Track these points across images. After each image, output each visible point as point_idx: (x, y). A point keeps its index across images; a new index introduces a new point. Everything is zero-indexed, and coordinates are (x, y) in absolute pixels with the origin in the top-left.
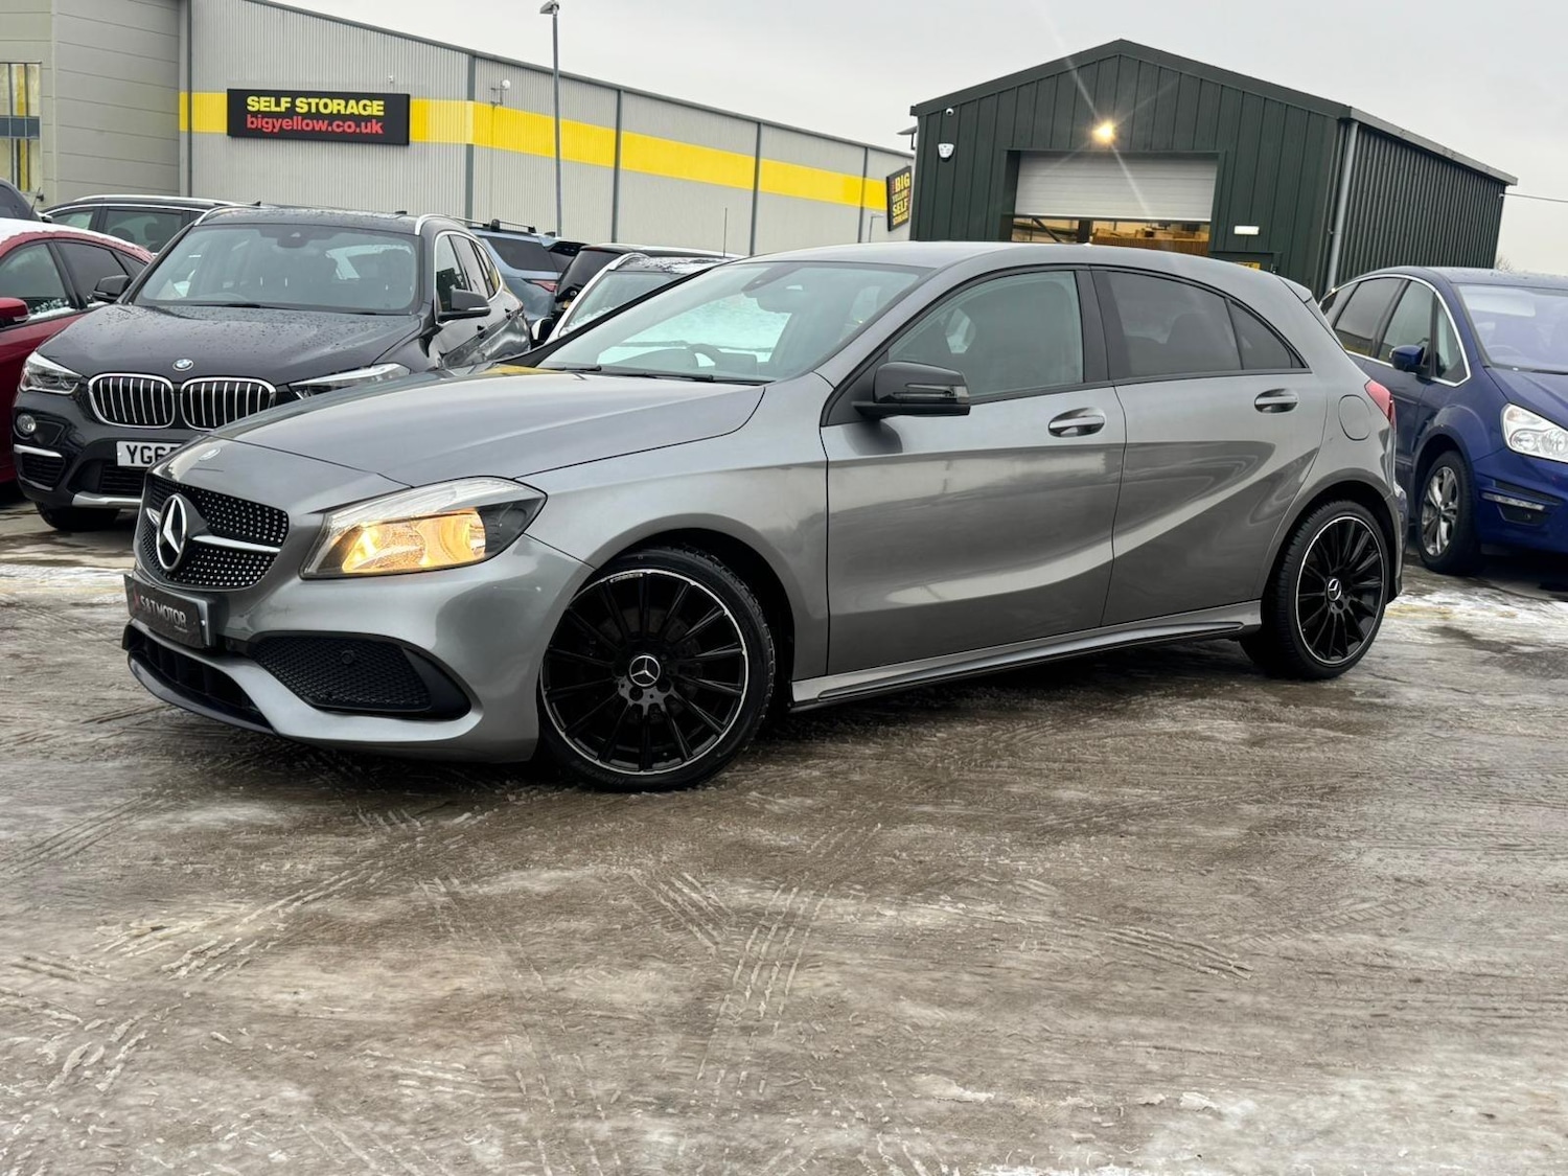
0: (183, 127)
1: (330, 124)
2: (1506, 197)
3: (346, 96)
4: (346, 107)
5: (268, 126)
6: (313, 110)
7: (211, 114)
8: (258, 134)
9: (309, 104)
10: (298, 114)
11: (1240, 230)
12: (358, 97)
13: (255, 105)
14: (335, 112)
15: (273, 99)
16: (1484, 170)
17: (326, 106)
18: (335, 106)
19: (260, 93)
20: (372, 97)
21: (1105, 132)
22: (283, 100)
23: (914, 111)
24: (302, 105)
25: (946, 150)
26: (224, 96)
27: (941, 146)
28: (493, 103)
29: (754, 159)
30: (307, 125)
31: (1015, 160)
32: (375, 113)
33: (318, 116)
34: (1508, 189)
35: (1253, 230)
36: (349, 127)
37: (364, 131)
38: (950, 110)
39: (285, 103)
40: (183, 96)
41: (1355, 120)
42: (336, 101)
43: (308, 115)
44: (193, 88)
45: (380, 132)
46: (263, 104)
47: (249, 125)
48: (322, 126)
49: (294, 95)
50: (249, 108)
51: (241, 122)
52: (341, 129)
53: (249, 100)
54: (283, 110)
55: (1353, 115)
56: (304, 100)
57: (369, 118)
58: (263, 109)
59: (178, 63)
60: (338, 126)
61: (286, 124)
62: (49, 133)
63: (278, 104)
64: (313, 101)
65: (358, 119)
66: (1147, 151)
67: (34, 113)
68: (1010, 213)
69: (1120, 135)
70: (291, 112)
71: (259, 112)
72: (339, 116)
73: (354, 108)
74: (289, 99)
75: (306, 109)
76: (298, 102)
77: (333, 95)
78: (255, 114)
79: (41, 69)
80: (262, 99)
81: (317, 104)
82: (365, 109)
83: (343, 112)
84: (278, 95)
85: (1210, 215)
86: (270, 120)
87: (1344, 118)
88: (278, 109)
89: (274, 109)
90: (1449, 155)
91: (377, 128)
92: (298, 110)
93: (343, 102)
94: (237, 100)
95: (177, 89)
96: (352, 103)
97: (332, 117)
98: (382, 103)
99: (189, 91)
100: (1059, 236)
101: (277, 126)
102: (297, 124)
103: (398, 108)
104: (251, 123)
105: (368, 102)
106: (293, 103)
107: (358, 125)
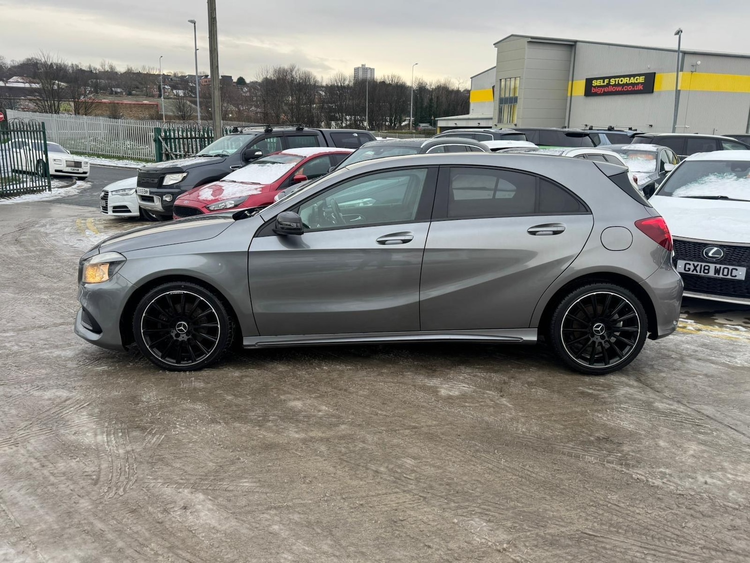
0: (569, 94)
1: (623, 88)
3: (630, 76)
5: (599, 91)
7: (579, 87)
8: (596, 94)
9: (615, 81)
12: (634, 76)
13: (595, 83)
18: (625, 80)
19: (597, 79)
20: (640, 75)
24: (613, 82)
26: (584, 81)
28: (691, 71)
32: (641, 81)
33: (619, 85)
39: (606, 81)
40: (570, 83)
43: (615, 85)
44: (574, 79)
48: (620, 89)
49: (610, 78)
51: (590, 91)
53: (593, 82)
57: (639, 83)
59: (569, 71)
61: (606, 90)
62: (520, 102)
63: (604, 82)
64: (617, 79)
65: (633, 84)
67: (517, 95)
70: (608, 84)
71: (596, 86)
72: (627, 84)
73: (633, 80)
76: (611, 81)
77: (624, 76)
79: (520, 79)
84: (603, 78)
89: (602, 84)
91: (641, 87)
93: (628, 79)
94: (589, 82)
95: (568, 81)
97: (624, 85)
99: (573, 81)
101: (603, 90)
102: (610, 89)
103: (650, 79)
104: (593, 90)
105: (638, 78)
106: (609, 81)
107: (634, 87)
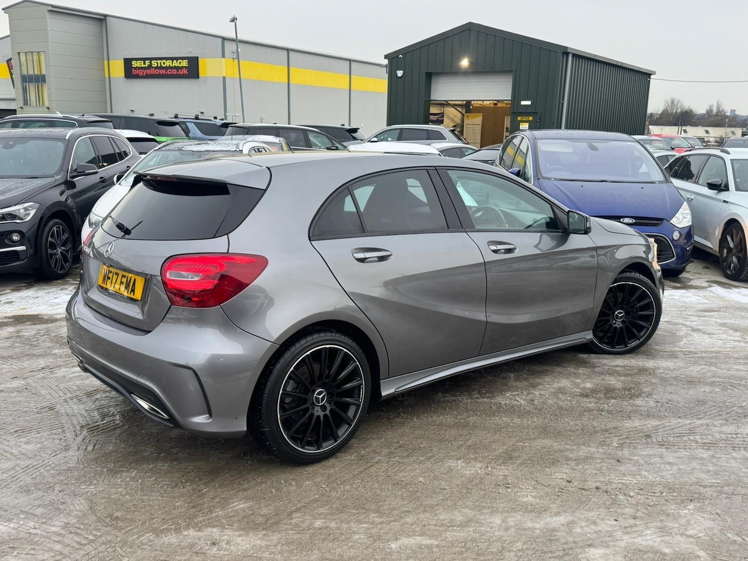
0: (107, 75)
1: (166, 71)
2: (651, 80)
3: (172, 59)
4: (172, 63)
5: (141, 73)
6: (159, 65)
7: (118, 69)
8: (137, 77)
9: (157, 63)
10: (153, 67)
11: (523, 103)
12: (177, 59)
13: (135, 64)
14: (168, 66)
15: (142, 62)
16: (638, 70)
17: (164, 63)
18: (168, 63)
19: (137, 59)
20: (183, 58)
21: (465, 63)
22: (147, 62)
23: (386, 57)
24: (154, 63)
25: (400, 73)
26: (122, 61)
27: (398, 72)
28: (233, 58)
29: (349, 76)
30: (157, 72)
31: (429, 76)
32: (185, 65)
33: (161, 68)
34: (652, 77)
35: (529, 103)
36: (174, 72)
37: (180, 73)
38: (400, 56)
39: (147, 63)
40: (106, 62)
41: (570, 53)
42: (168, 61)
43: (157, 68)
44: (110, 58)
45: (187, 73)
46: (138, 64)
47: (133, 73)
48: (163, 72)
49: (151, 59)
50: (133, 66)
51: (130, 72)
52: (171, 73)
53: (133, 62)
54: (147, 66)
55: (569, 51)
56: (155, 61)
57: (182, 68)
58: (138, 66)
59: (103, 48)
60: (170, 71)
61: (149, 72)
62: (50, 81)
63: (145, 64)
64: (159, 62)
65: (177, 68)
66: (483, 70)
67: (44, 72)
68: (429, 99)
69: (472, 64)
70: (150, 67)
71: (137, 67)
72: (170, 67)
73: (176, 64)
74: (149, 61)
75: (156, 65)
76: (153, 62)
77: (166, 59)
78: (135, 68)
79: (45, 54)
80: (138, 62)
81: (161, 63)
82: (180, 64)
83: (171, 66)
84: (144, 60)
85: (510, 96)
86: (142, 71)
87: (565, 52)
88: (145, 66)
89: (143, 66)
90: (619, 64)
91: (185, 71)
92: (153, 65)
93: (171, 61)
94: (128, 62)
95: (104, 60)
96: (175, 61)
97: (167, 68)
98: (187, 61)
99: (108, 60)
100: (455, 107)
101: (145, 73)
102: (153, 71)
103: (194, 63)
104: (134, 72)
105: (181, 61)
106: (151, 63)
107: (178, 71)
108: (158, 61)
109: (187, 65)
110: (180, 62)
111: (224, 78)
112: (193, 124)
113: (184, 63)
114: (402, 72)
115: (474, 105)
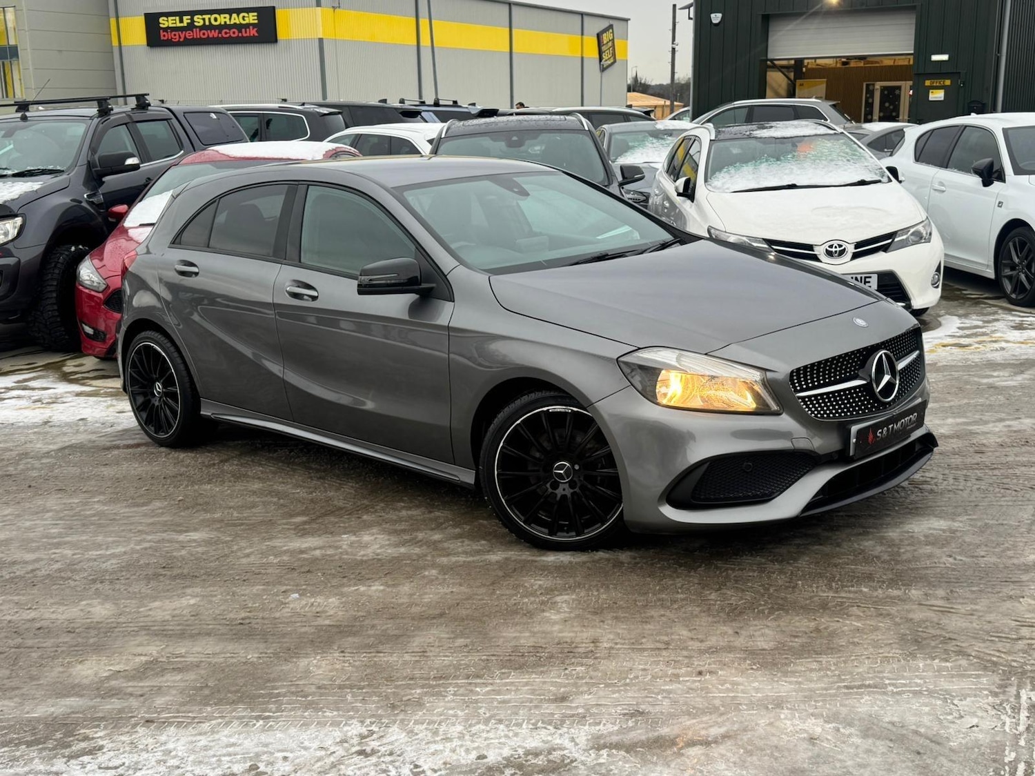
0: (115, 43)
1: (220, 33)
3: (230, 12)
4: (230, 19)
5: (175, 37)
6: (207, 23)
7: (134, 32)
8: (169, 44)
9: (204, 19)
10: (197, 27)
11: (935, 58)
12: (238, 11)
13: (164, 22)
14: (223, 23)
15: (178, 18)
17: (216, 20)
18: (222, 19)
19: (167, 15)
20: (248, 10)
22: (185, 18)
24: (199, 21)
25: (716, 18)
26: (142, 19)
27: (712, 15)
28: (333, 7)
29: (508, 30)
30: (204, 34)
31: (767, 19)
32: (252, 22)
33: (212, 27)
35: (945, 57)
36: (234, 33)
37: (245, 35)
39: (186, 20)
40: (113, 21)
42: (222, 16)
43: (204, 27)
44: (120, 15)
45: (256, 34)
46: (170, 22)
47: (162, 38)
48: (214, 34)
49: (192, 14)
50: (161, 26)
51: (156, 36)
52: (228, 35)
53: (161, 20)
54: (185, 25)
56: (200, 17)
57: (248, 25)
58: (171, 25)
60: (226, 33)
61: (189, 35)
62: (25, 54)
63: (181, 21)
64: (207, 17)
65: (239, 27)
66: (864, 7)
67: (12, 42)
68: (764, 58)
70: (191, 26)
71: (168, 28)
72: (226, 26)
73: (236, 19)
74: (189, 17)
75: (201, 23)
76: (196, 18)
77: (220, 12)
78: (166, 30)
79: (16, 11)
80: (170, 18)
81: (209, 19)
82: (244, 20)
83: (228, 23)
84: (181, 14)
85: (911, 48)
86: (177, 33)
88: (182, 25)
89: (179, 25)
91: (253, 32)
92: (196, 24)
93: (227, 16)
94: (152, 20)
95: (108, 17)
96: (234, 15)
97: (220, 28)
98: (256, 14)
99: (117, 18)
100: (783, 70)
101: (182, 36)
102: (197, 34)
103: (267, 17)
104: (164, 36)
105: (246, 15)
106: (192, 19)
107: (240, 31)
108: (204, 16)
109: (256, 22)
110: (244, 17)
111: (321, 40)
112: (431, 113)
113: (251, 18)
114: (720, 15)
115: (809, 66)
